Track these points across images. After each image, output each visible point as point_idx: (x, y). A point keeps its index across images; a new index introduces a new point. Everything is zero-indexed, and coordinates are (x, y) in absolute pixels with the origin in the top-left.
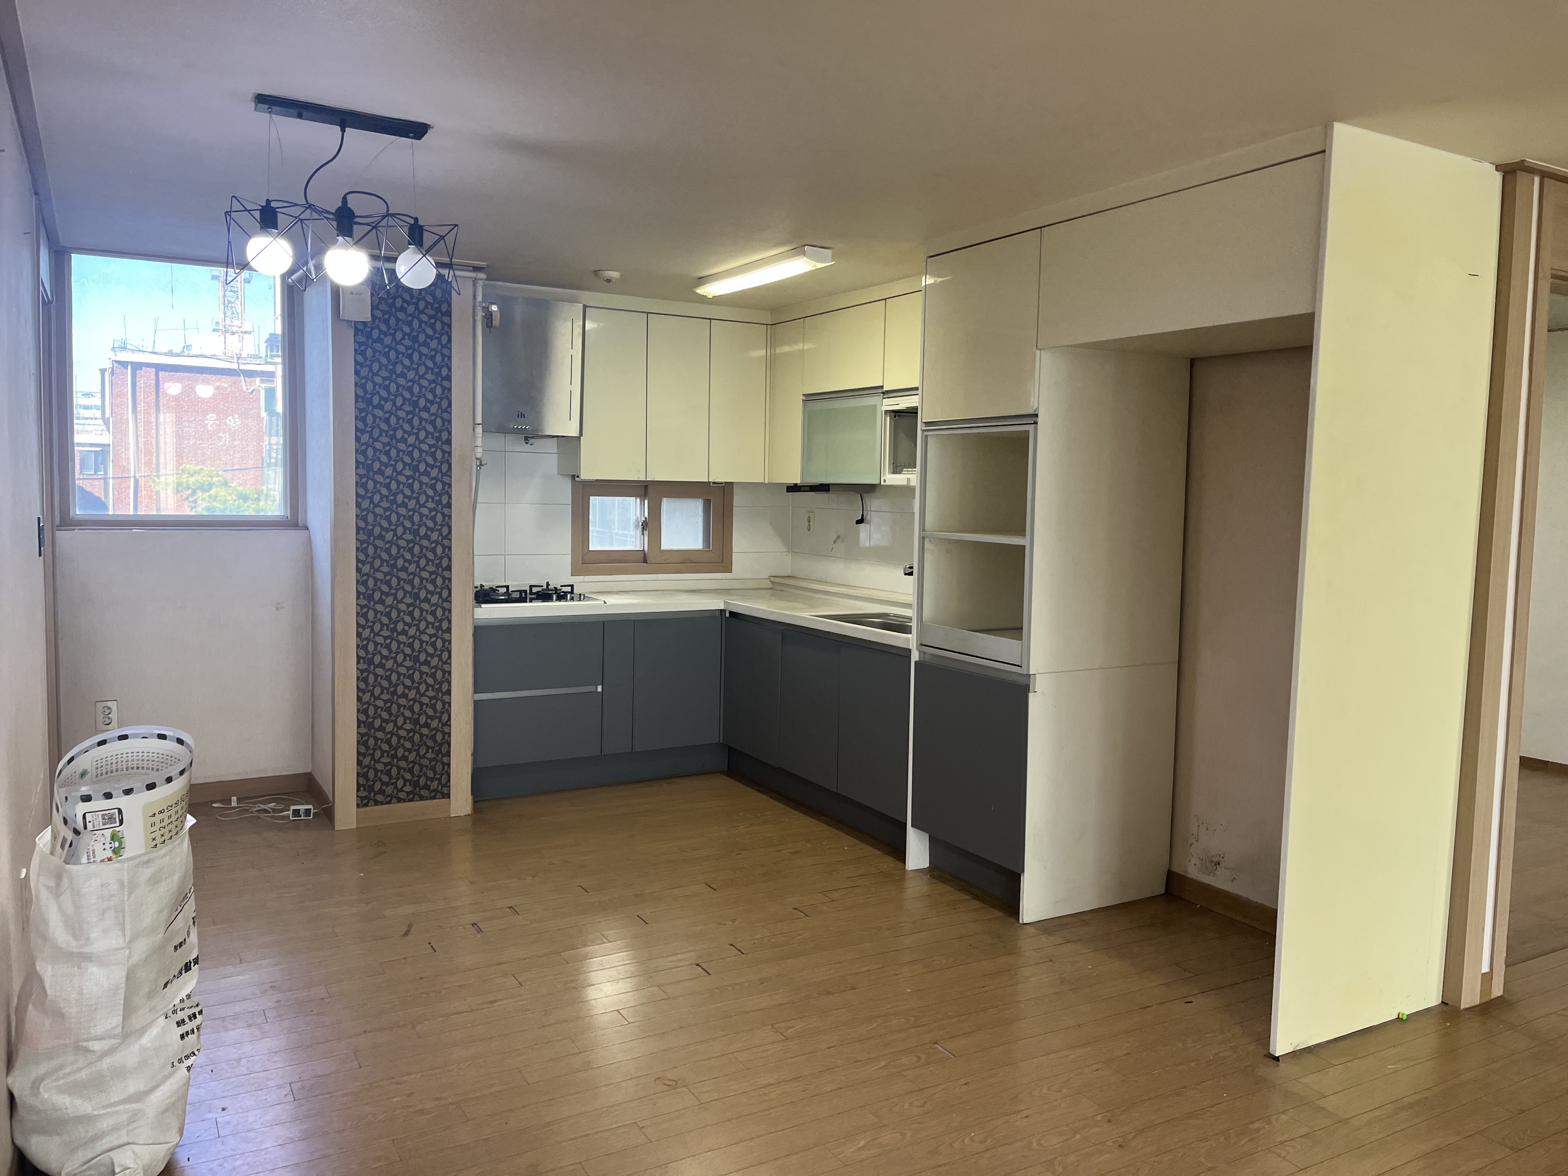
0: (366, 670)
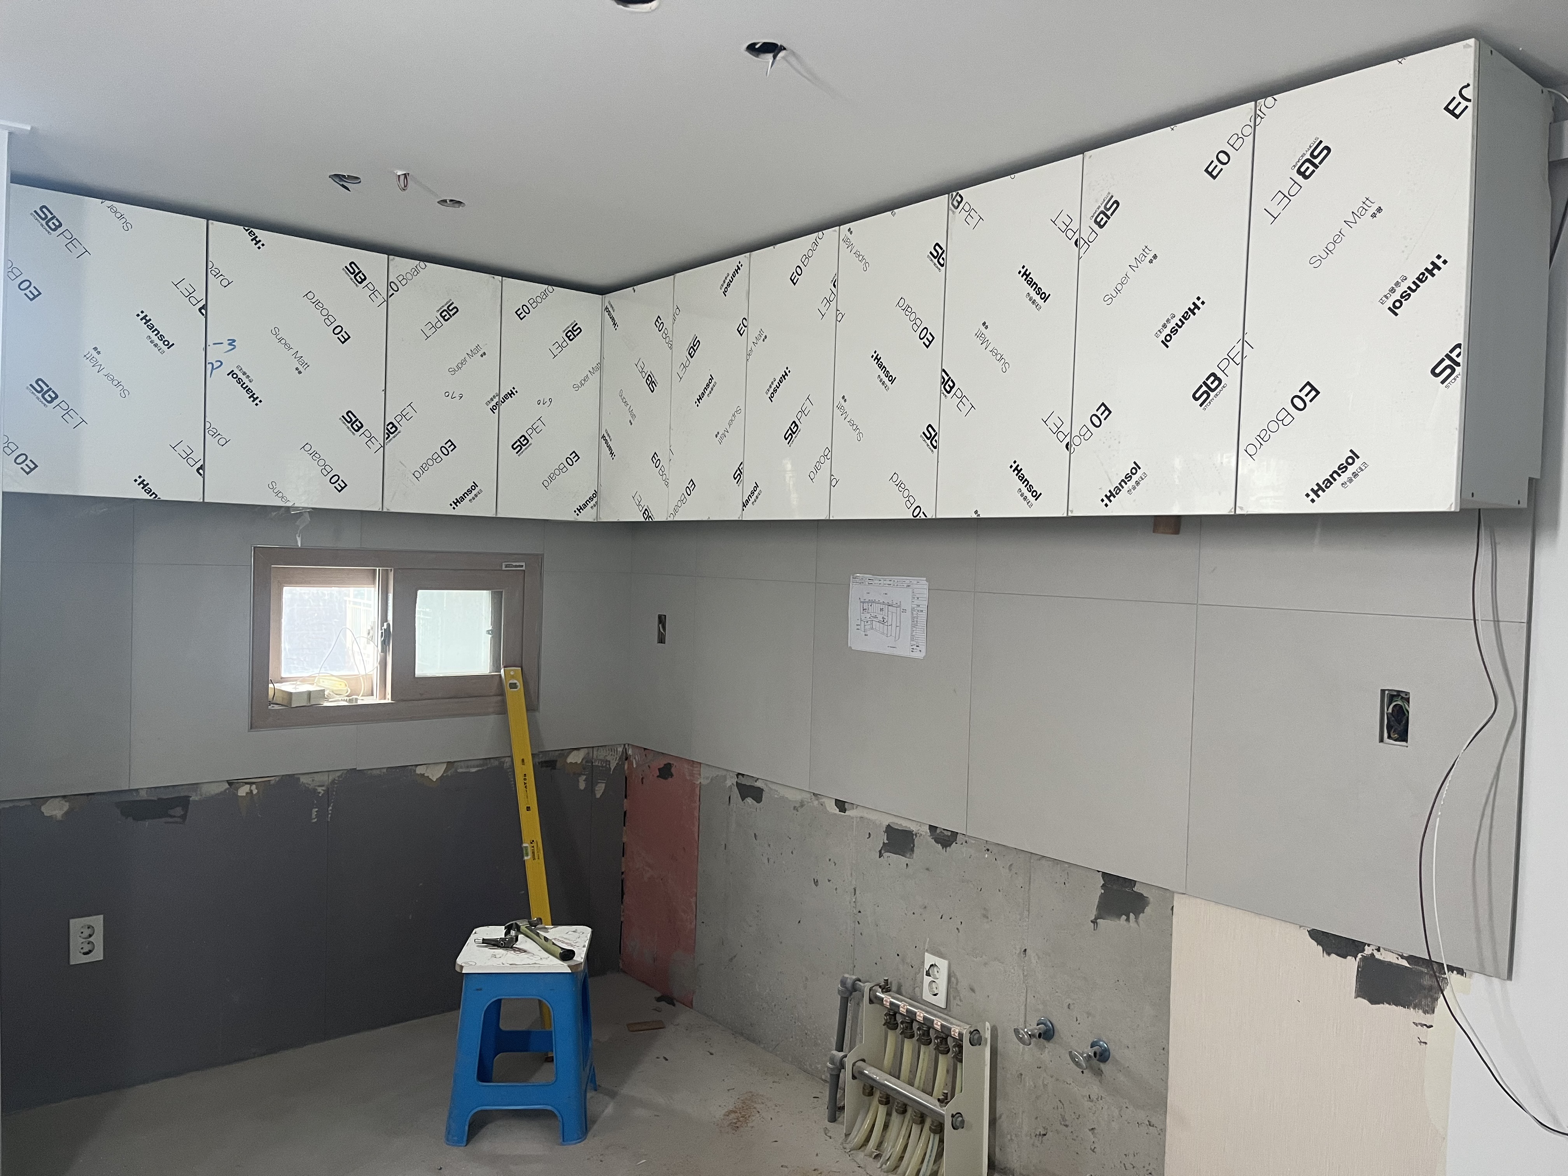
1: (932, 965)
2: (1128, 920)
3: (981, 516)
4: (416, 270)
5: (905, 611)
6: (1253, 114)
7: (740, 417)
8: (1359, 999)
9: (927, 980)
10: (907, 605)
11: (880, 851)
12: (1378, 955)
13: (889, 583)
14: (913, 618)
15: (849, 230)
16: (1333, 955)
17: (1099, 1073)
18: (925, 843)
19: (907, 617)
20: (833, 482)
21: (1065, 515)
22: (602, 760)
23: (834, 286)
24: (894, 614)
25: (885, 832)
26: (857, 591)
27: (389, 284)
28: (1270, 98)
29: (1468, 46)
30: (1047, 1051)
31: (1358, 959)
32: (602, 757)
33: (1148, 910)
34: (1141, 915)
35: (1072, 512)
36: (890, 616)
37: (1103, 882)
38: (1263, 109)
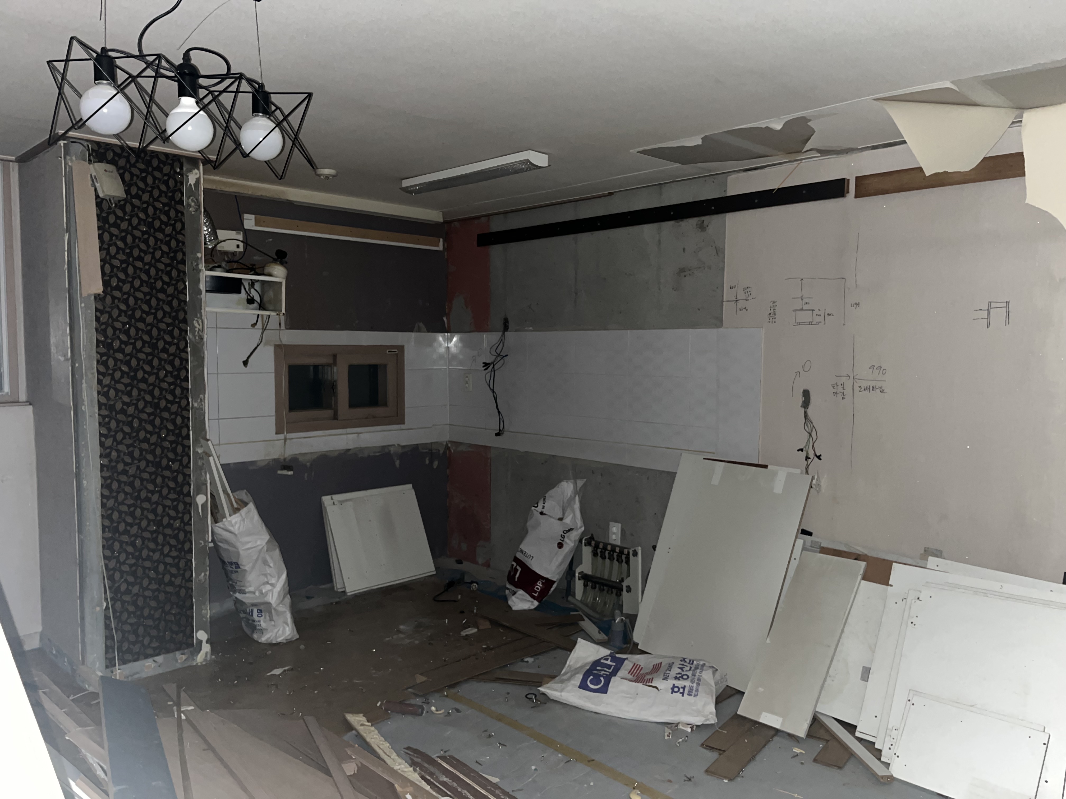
0: (111, 538)
1: (612, 527)
9: (611, 533)
22: (436, 450)
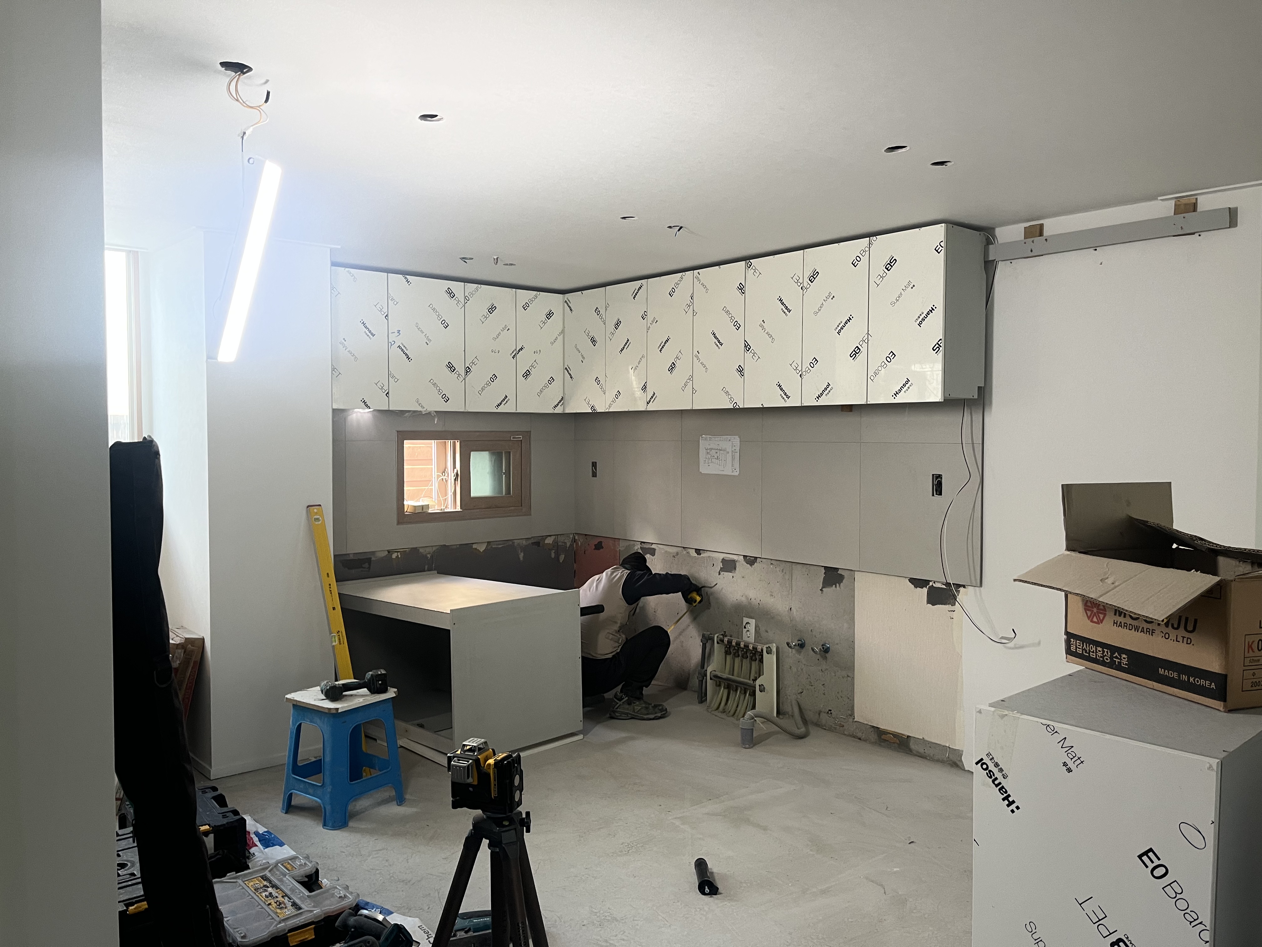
1: (747, 623)
2: (836, 587)
3: (764, 406)
4: (477, 289)
5: (728, 453)
6: (869, 242)
7: (644, 360)
8: (928, 604)
9: (745, 630)
10: (729, 450)
11: (719, 572)
12: (934, 585)
13: (720, 439)
14: (732, 456)
15: (698, 273)
16: (918, 588)
17: (825, 658)
18: (741, 565)
19: (729, 457)
20: (694, 391)
21: (800, 405)
22: (562, 542)
23: (692, 299)
24: (723, 455)
25: (721, 562)
26: (704, 444)
27: (465, 297)
28: (874, 237)
29: (942, 226)
30: (802, 653)
31: (927, 588)
32: (562, 541)
33: (844, 581)
34: (841, 584)
35: (803, 404)
36: (721, 455)
37: (824, 571)
38: (872, 241)
